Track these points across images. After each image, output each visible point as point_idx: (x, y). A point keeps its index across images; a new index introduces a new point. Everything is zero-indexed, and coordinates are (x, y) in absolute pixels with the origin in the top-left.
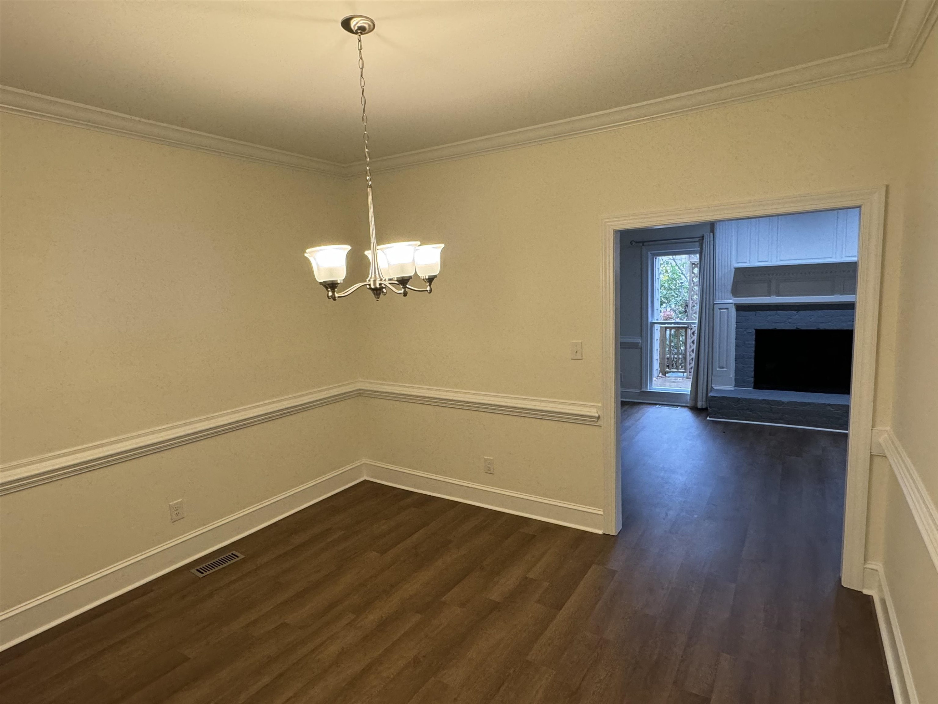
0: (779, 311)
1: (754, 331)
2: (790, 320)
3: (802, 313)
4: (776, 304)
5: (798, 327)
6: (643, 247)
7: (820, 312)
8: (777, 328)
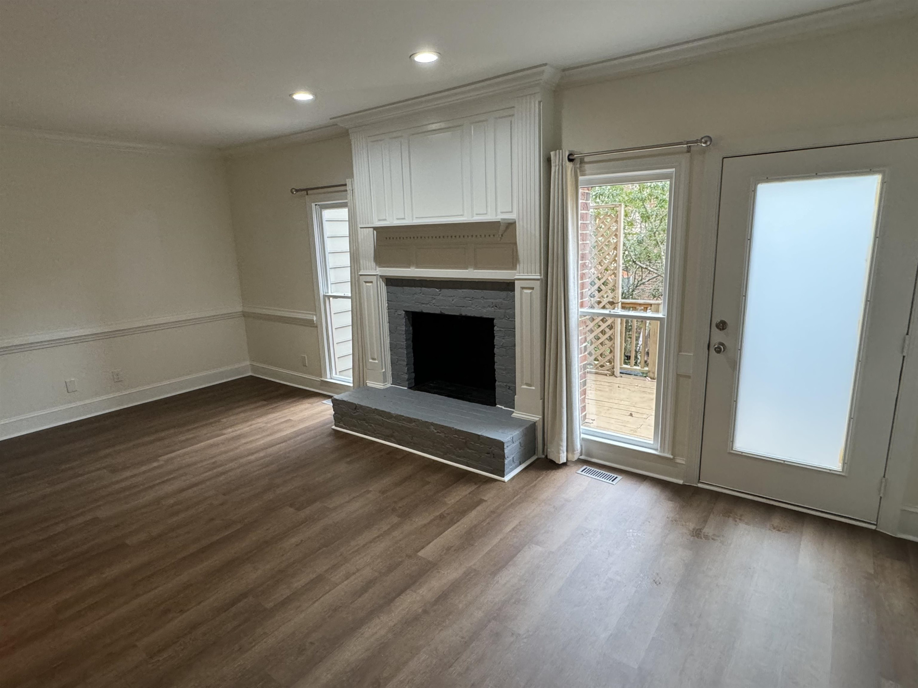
0: (423, 289)
1: (404, 312)
2: (434, 301)
3: (445, 291)
4: (421, 279)
5: (442, 312)
6: (306, 197)
7: (461, 292)
8: (424, 311)
